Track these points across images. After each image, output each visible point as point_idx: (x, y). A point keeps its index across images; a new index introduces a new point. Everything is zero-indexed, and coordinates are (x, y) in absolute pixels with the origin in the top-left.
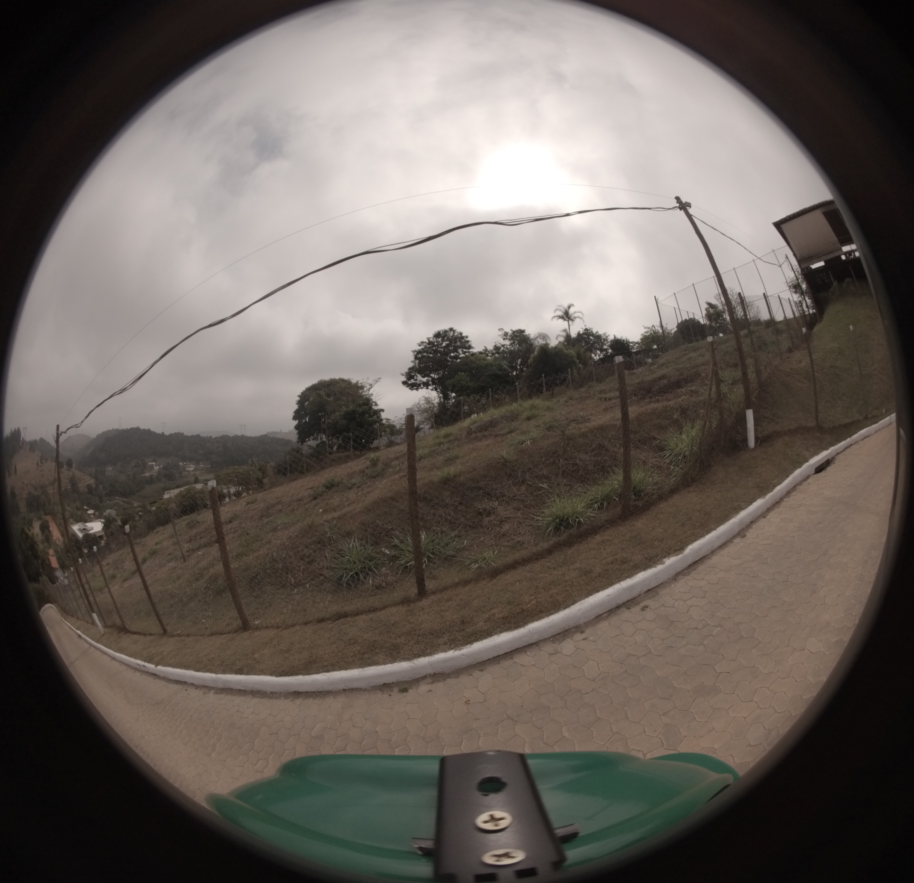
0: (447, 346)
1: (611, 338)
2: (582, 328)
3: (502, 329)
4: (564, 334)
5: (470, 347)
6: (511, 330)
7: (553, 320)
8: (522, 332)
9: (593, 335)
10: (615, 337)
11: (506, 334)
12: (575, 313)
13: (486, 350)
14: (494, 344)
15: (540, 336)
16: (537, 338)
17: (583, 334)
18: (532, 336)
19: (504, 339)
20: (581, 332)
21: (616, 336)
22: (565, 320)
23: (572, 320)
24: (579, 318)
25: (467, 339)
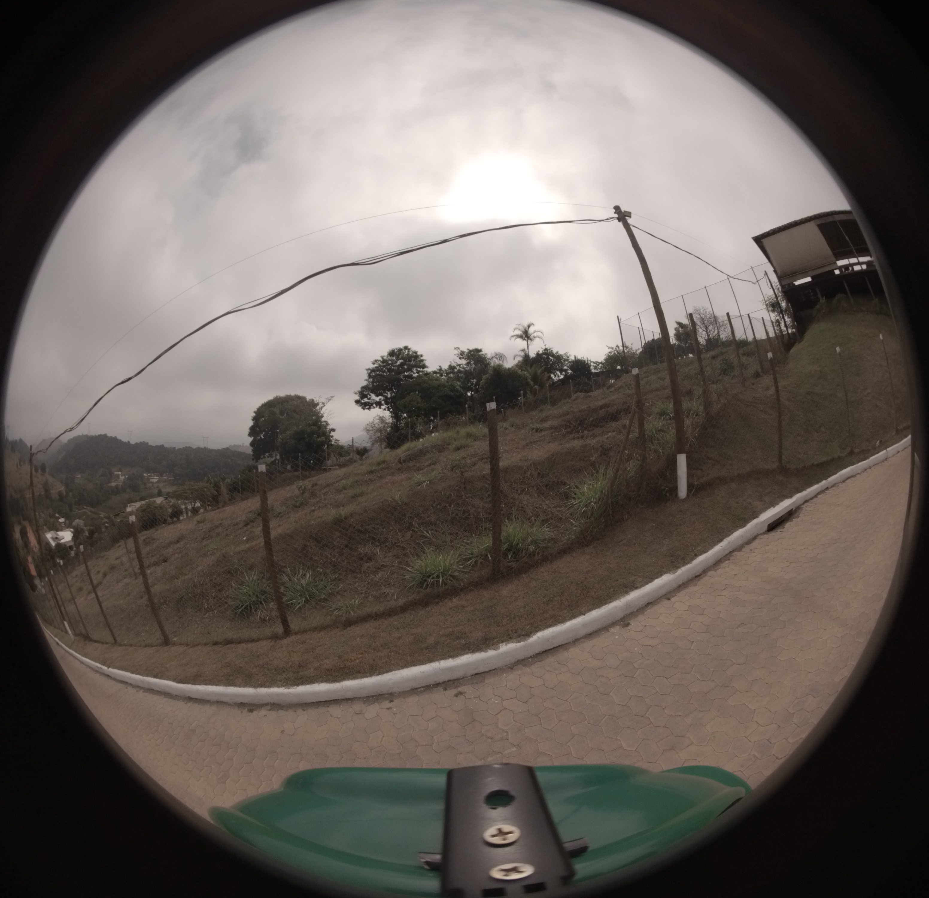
0: (402, 364)
1: (572, 358)
2: (542, 348)
3: (458, 348)
4: (523, 354)
5: (424, 366)
6: (468, 349)
7: (512, 339)
8: (479, 351)
9: (553, 355)
10: (575, 357)
11: (462, 353)
12: (534, 332)
13: (441, 369)
14: (449, 364)
15: (496, 355)
16: (493, 358)
17: (543, 354)
18: (489, 356)
19: (460, 358)
20: (541, 352)
21: (577, 357)
22: (524, 339)
23: (531, 340)
24: (538, 337)
25: (422, 358)
